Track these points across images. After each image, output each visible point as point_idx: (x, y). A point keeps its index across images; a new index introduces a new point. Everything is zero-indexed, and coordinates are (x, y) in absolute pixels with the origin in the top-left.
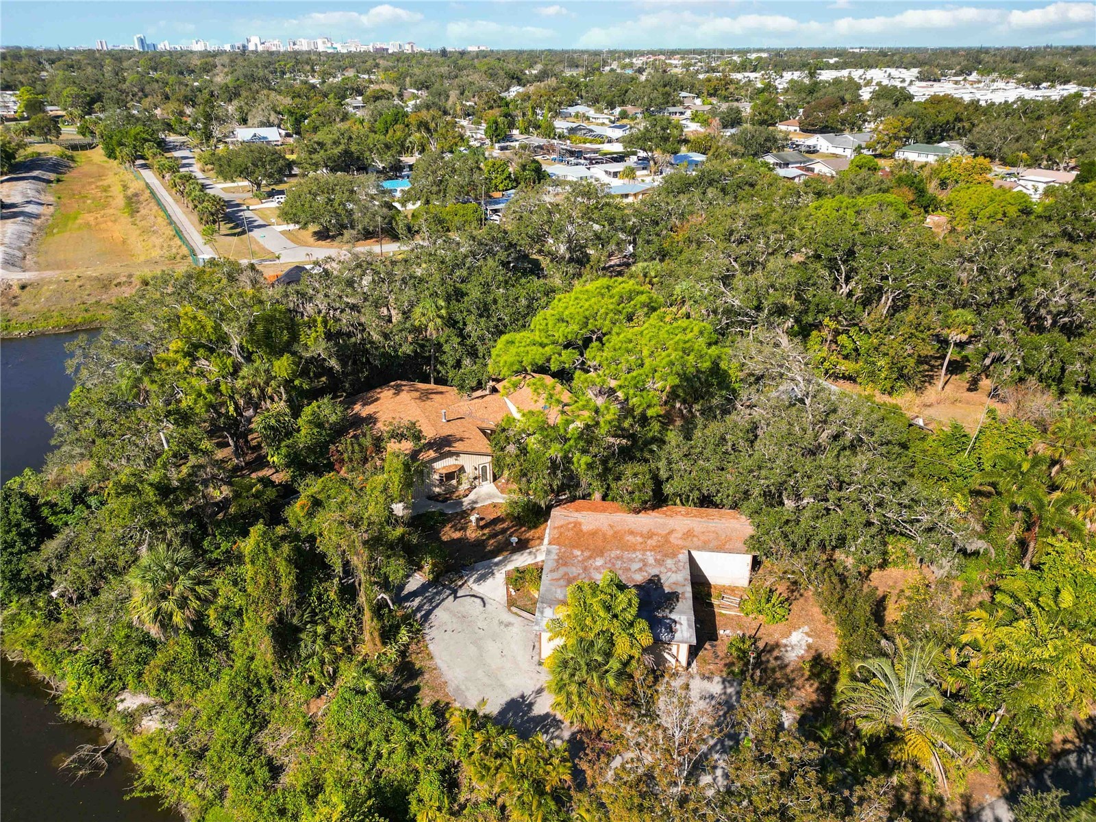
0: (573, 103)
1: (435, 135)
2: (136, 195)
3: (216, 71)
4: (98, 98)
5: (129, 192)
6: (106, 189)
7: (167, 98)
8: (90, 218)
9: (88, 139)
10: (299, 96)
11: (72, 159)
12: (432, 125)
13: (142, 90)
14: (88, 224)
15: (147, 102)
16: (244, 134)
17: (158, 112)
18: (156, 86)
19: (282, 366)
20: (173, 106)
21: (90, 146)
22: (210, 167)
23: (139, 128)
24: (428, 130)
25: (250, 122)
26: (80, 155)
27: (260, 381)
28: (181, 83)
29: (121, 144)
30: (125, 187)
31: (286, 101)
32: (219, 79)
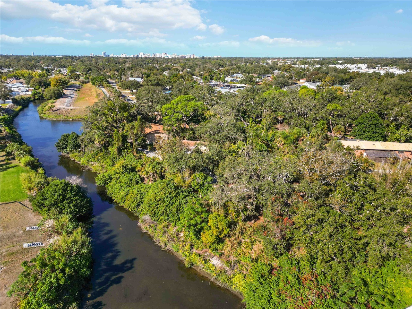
0: (237, 73)
1: (185, 80)
2: (100, 93)
3: (127, 63)
4: (90, 69)
5: (98, 93)
6: (92, 92)
7: (111, 70)
8: (87, 99)
9: (87, 80)
10: (150, 70)
11: (82, 85)
12: (184, 77)
13: (104, 68)
14: (87, 100)
15: (105, 71)
16: (131, 79)
17: (108, 74)
18: (108, 67)
19: (126, 114)
20: (112, 72)
21: (87, 83)
22: (120, 87)
23: (102, 77)
24: (183, 78)
25: (133, 77)
26: (84, 85)
27: (121, 117)
28: (115, 66)
29: (96, 81)
30: (97, 92)
31: (146, 71)
32: (127, 65)
